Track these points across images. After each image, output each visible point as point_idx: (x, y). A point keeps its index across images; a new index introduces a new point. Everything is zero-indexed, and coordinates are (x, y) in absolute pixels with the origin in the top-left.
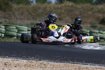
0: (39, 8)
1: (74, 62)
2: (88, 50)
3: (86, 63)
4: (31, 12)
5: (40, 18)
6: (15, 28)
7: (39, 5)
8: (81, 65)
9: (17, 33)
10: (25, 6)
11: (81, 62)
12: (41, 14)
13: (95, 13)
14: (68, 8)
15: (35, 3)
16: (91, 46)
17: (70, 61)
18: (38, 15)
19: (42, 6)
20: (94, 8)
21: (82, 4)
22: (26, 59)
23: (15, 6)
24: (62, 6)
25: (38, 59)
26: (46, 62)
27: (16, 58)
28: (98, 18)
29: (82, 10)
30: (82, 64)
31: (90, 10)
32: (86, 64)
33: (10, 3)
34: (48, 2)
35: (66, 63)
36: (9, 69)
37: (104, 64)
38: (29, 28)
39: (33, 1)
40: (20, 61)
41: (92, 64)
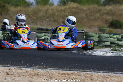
0: (40, 11)
1: (85, 70)
2: (99, 56)
3: (99, 70)
4: (30, 16)
5: (41, 22)
7: (40, 7)
8: (93, 73)
10: (24, 9)
11: (92, 70)
12: (42, 18)
13: (103, 15)
14: (72, 10)
15: (35, 5)
16: (102, 51)
17: (80, 69)
18: (38, 18)
19: (43, 9)
20: (102, 10)
21: (88, 6)
22: (30, 68)
23: (13, 9)
24: (66, 8)
25: (44, 67)
26: (53, 71)
27: (19, 66)
28: (106, 21)
29: (88, 11)
30: (93, 72)
31: (97, 12)
32: (98, 72)
33: (7, 6)
34: (49, 3)
35: (75, 71)
36: (12, 78)
37: (118, 72)
39: (32, 3)
40: (24, 70)
41: (105, 72)
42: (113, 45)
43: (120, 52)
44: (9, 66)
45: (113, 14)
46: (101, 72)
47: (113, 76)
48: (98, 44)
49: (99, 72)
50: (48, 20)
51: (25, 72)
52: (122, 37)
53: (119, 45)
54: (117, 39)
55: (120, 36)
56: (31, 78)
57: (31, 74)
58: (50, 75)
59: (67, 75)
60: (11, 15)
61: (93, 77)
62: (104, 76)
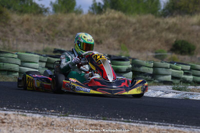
0: (59, 22)
1: (128, 119)
2: (152, 98)
3: (151, 121)
4: (44, 29)
5: (61, 41)
6: (16, 56)
7: (60, 15)
8: (142, 125)
9: (20, 66)
10: (34, 18)
11: (141, 120)
12: (63, 33)
13: (162, 31)
14: (112, 22)
15: (51, 13)
16: (158, 91)
17: (121, 118)
18: (57, 34)
19: (65, 18)
20: (161, 23)
21: (138, 16)
22: (39, 114)
23: (15, 17)
24: (102, 19)
25: (62, 113)
26: (77, 119)
27: (21, 110)
28: (167, 42)
29: (137, 25)
30: (142, 123)
31: (152, 27)
32: (150, 124)
33: (7, 12)
34: (75, 10)
35: (113, 120)
36: (10, 130)
37: (182, 124)
38: (42, 57)
39: (48, 8)
40: (29, 116)
41: (161, 124)
42: (177, 81)
43: (188, 92)
44: (5, 109)
45: (178, 31)
46: (154, 124)
47: (174, 131)
48: (152, 78)
49: (152, 124)
50: (71, 36)
51: (31, 119)
52: (191, 69)
53: (186, 82)
54: (183, 72)
55: (188, 67)
56: (40, 129)
57: (40, 123)
58: (71, 125)
59: (98, 128)
60: (12, 27)
61: (141, 131)
62: (159, 130)
